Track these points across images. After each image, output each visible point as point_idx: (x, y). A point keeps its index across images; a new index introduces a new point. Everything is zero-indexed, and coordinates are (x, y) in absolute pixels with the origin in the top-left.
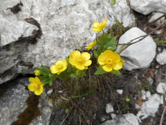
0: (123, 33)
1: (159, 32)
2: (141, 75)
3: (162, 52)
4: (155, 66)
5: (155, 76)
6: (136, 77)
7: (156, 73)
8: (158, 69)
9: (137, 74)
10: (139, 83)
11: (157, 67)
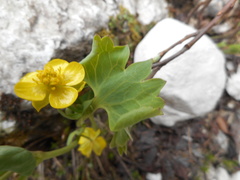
0: (142, 36)
1: (224, 28)
2: (198, 131)
3: (235, 71)
4: (225, 104)
5: (229, 128)
6: (188, 138)
7: (230, 120)
8: (234, 110)
9: (189, 131)
10: (198, 153)
11: (231, 105)
